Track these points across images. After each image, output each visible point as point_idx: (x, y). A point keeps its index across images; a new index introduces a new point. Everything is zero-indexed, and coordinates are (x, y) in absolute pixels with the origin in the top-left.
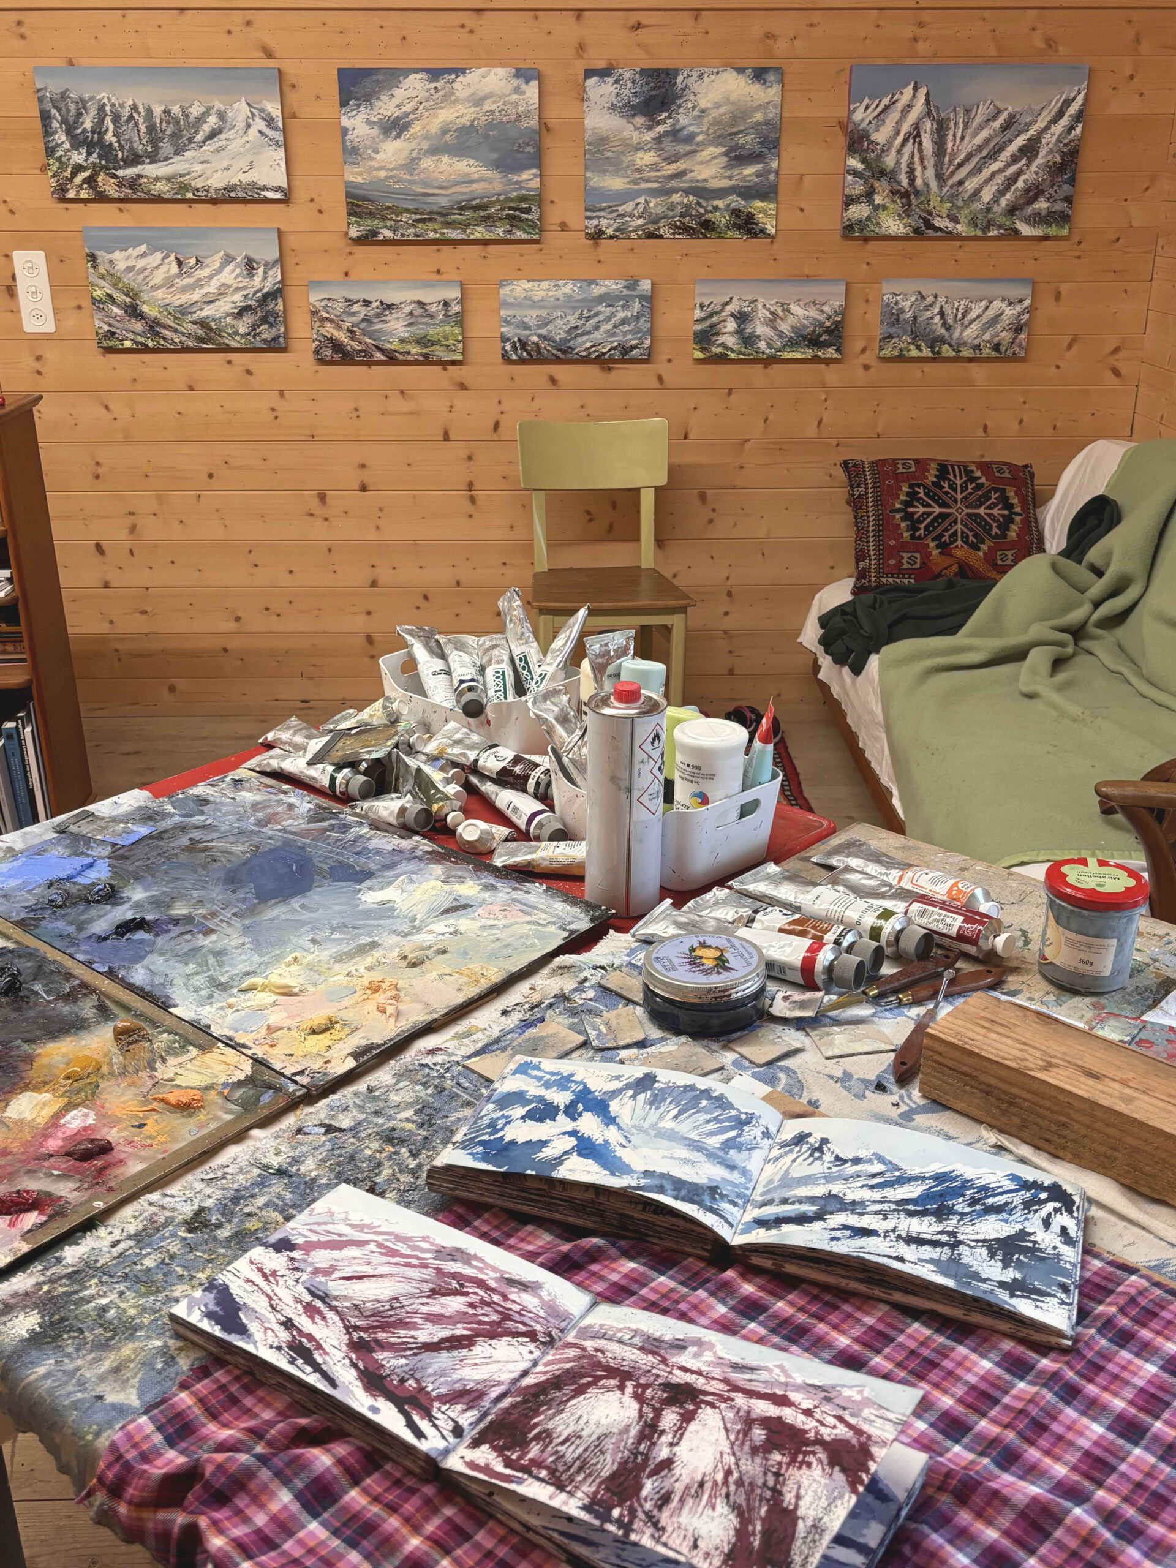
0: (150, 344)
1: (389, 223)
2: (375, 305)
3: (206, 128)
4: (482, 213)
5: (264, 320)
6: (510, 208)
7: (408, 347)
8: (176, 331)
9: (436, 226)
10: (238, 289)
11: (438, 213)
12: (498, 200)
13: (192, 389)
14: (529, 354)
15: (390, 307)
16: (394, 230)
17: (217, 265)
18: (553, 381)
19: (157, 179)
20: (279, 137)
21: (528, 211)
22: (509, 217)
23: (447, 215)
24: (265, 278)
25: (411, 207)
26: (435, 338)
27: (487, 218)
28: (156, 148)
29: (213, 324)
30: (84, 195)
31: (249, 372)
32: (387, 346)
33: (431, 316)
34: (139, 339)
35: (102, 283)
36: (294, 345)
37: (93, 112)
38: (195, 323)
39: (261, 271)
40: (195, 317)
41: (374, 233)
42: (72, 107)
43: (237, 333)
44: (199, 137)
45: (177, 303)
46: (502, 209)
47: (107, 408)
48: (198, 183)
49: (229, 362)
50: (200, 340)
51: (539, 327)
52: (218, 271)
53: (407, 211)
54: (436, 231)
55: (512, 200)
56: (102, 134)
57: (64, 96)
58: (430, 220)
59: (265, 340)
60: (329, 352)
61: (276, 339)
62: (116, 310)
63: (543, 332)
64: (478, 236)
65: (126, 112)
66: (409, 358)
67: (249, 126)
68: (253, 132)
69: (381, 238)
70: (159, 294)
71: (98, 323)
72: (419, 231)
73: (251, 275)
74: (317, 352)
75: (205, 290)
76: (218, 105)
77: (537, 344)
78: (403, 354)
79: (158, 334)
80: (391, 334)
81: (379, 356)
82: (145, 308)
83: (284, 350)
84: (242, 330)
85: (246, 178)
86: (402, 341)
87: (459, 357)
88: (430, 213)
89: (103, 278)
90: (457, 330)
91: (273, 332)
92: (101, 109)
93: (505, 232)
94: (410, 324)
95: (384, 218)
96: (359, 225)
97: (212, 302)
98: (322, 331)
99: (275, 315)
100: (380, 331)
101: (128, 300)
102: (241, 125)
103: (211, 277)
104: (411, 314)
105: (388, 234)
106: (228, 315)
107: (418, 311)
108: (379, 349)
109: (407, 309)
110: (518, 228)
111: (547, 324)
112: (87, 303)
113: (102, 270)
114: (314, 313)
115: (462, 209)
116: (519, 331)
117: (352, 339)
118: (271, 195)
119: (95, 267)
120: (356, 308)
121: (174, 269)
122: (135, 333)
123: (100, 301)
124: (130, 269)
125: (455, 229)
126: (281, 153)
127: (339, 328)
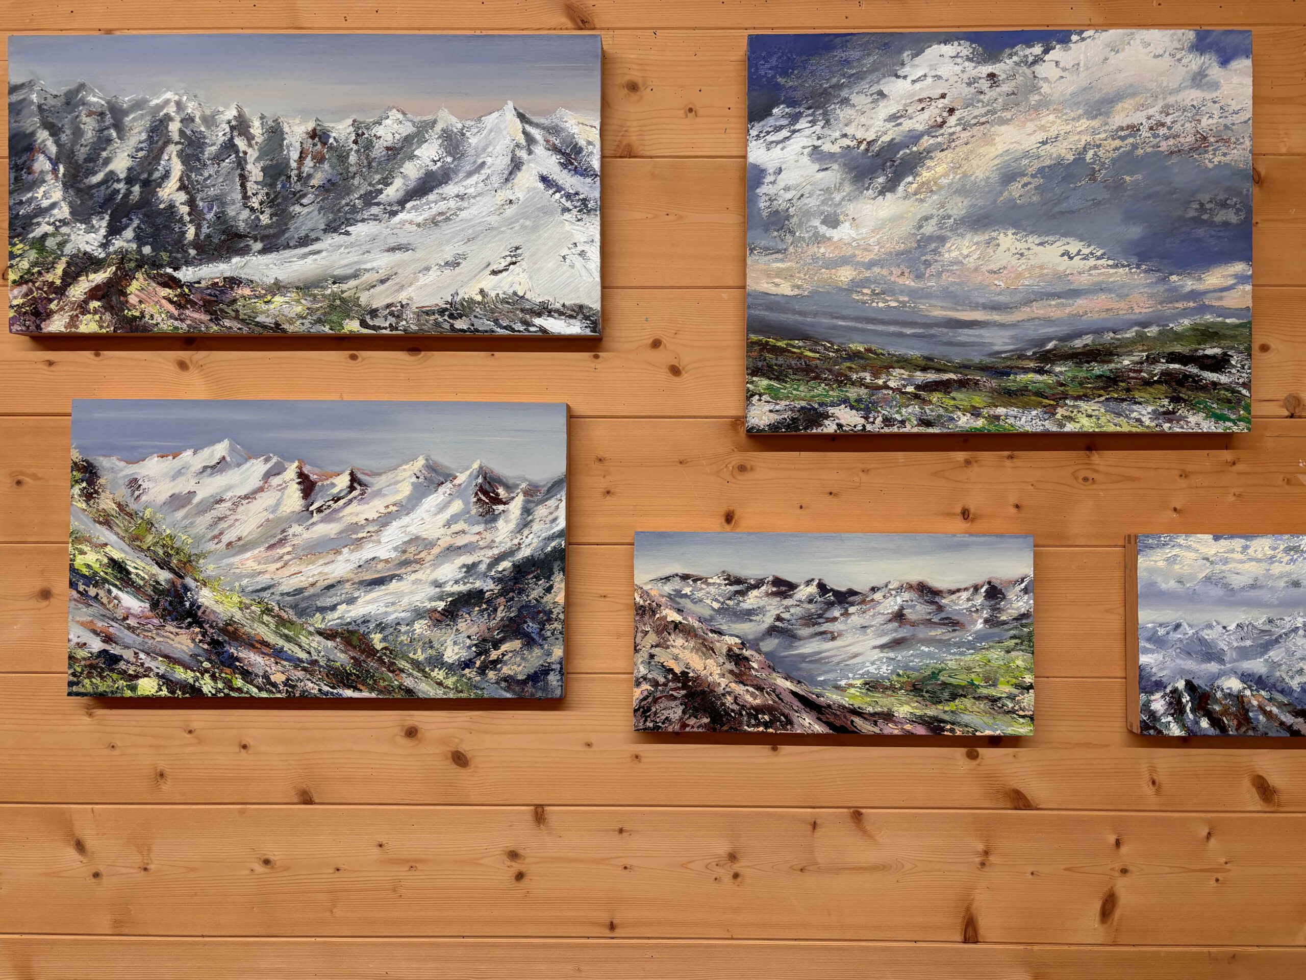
0: (207, 686)
1: (853, 393)
2: (803, 592)
3: (412, 171)
4: (1098, 369)
5: (513, 628)
6: (1173, 358)
7: (883, 702)
8: (278, 654)
9: (978, 400)
10: (452, 550)
11: (983, 368)
12: (1141, 338)
13: (306, 799)
14: (1215, 722)
15: (844, 598)
16: (866, 408)
17: (405, 490)
18: (1265, 790)
19: (278, 288)
20: (590, 189)
21: (1219, 364)
22: (1168, 378)
23: (1003, 373)
24: (525, 524)
25: (914, 352)
26: (961, 679)
27: (1111, 381)
28: (282, 216)
29: (377, 640)
30: (88, 325)
31: (460, 759)
32: (832, 697)
33: (953, 623)
34: (181, 674)
35: (103, 534)
36: (583, 688)
37: (137, 133)
38: (329, 635)
39: (515, 507)
40: (332, 620)
41: (814, 416)
42: (89, 126)
43: (437, 661)
44: (392, 192)
45: (290, 585)
46: (1152, 360)
47: (80, 846)
48: (378, 298)
49: (411, 733)
50: (341, 678)
51: (1244, 654)
52: (405, 508)
53: (904, 362)
54: (975, 412)
55: (1178, 337)
56: (150, 185)
57: (72, 100)
58: (962, 384)
59: (509, 680)
60: (675, 712)
61: (538, 676)
62: (130, 602)
63: (1257, 666)
64: (1085, 424)
65: (218, 136)
66: (891, 729)
67: (516, 165)
68: (527, 179)
69: (830, 427)
70: (248, 561)
71: (77, 634)
72: (930, 412)
73: (489, 517)
74: (643, 710)
75: (368, 552)
76: (447, 119)
77: (1239, 698)
78: (874, 718)
79: (231, 662)
80: (844, 667)
81: (807, 723)
82: (206, 597)
83: (555, 704)
84: (452, 654)
85: (497, 286)
86: (872, 686)
87: (1022, 729)
88: (964, 367)
89: (106, 521)
90: (1020, 660)
91: (534, 659)
92: (158, 129)
93: (1156, 414)
94: (896, 644)
95: (842, 380)
96: (776, 396)
97: (380, 582)
98: (662, 656)
99: (544, 616)
100: (817, 659)
101: (164, 576)
102: (498, 161)
103: (384, 521)
104: (899, 616)
105: (850, 418)
106: (419, 614)
107: (919, 610)
108: (809, 704)
109: (891, 605)
110: (1193, 406)
111: (1266, 647)
112: (61, 584)
113: (106, 503)
114: (645, 611)
115: (1046, 358)
116: (1190, 665)
117: (740, 678)
118: (557, 326)
119: (89, 496)
120: (753, 599)
121: (293, 499)
122: (171, 659)
123: (92, 579)
124: (178, 501)
125: (1026, 406)
126: (592, 228)
127: (708, 649)
